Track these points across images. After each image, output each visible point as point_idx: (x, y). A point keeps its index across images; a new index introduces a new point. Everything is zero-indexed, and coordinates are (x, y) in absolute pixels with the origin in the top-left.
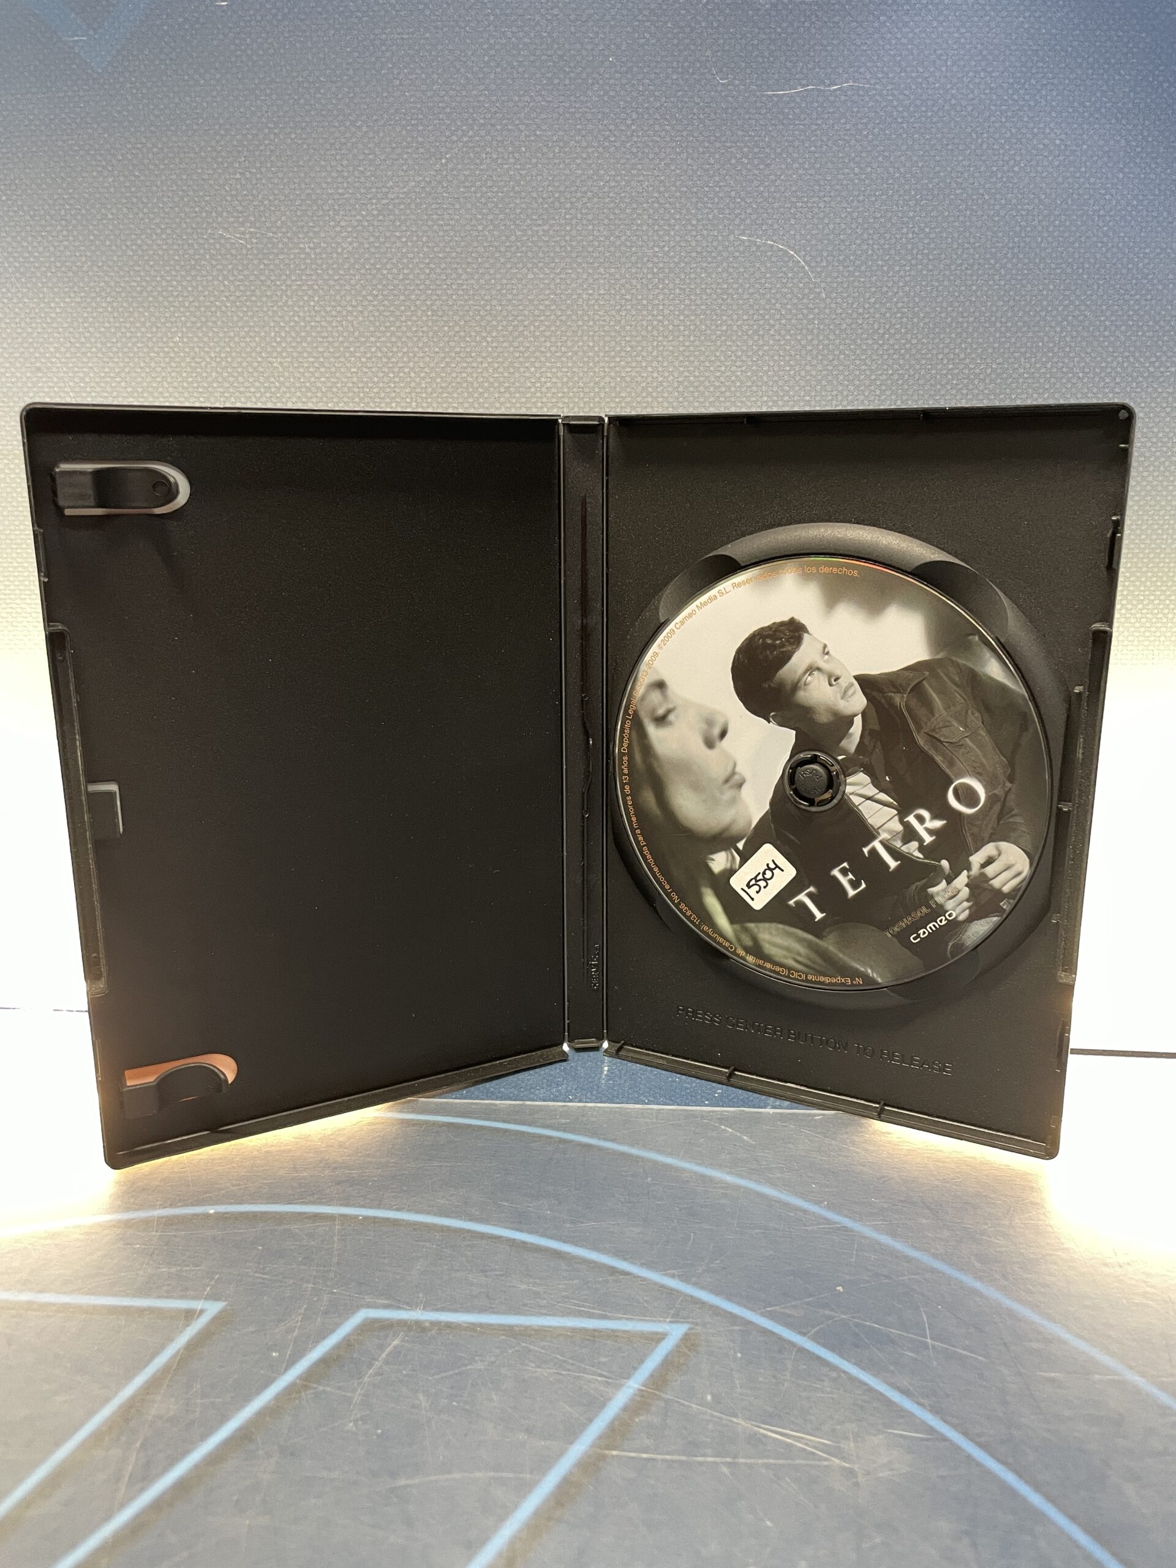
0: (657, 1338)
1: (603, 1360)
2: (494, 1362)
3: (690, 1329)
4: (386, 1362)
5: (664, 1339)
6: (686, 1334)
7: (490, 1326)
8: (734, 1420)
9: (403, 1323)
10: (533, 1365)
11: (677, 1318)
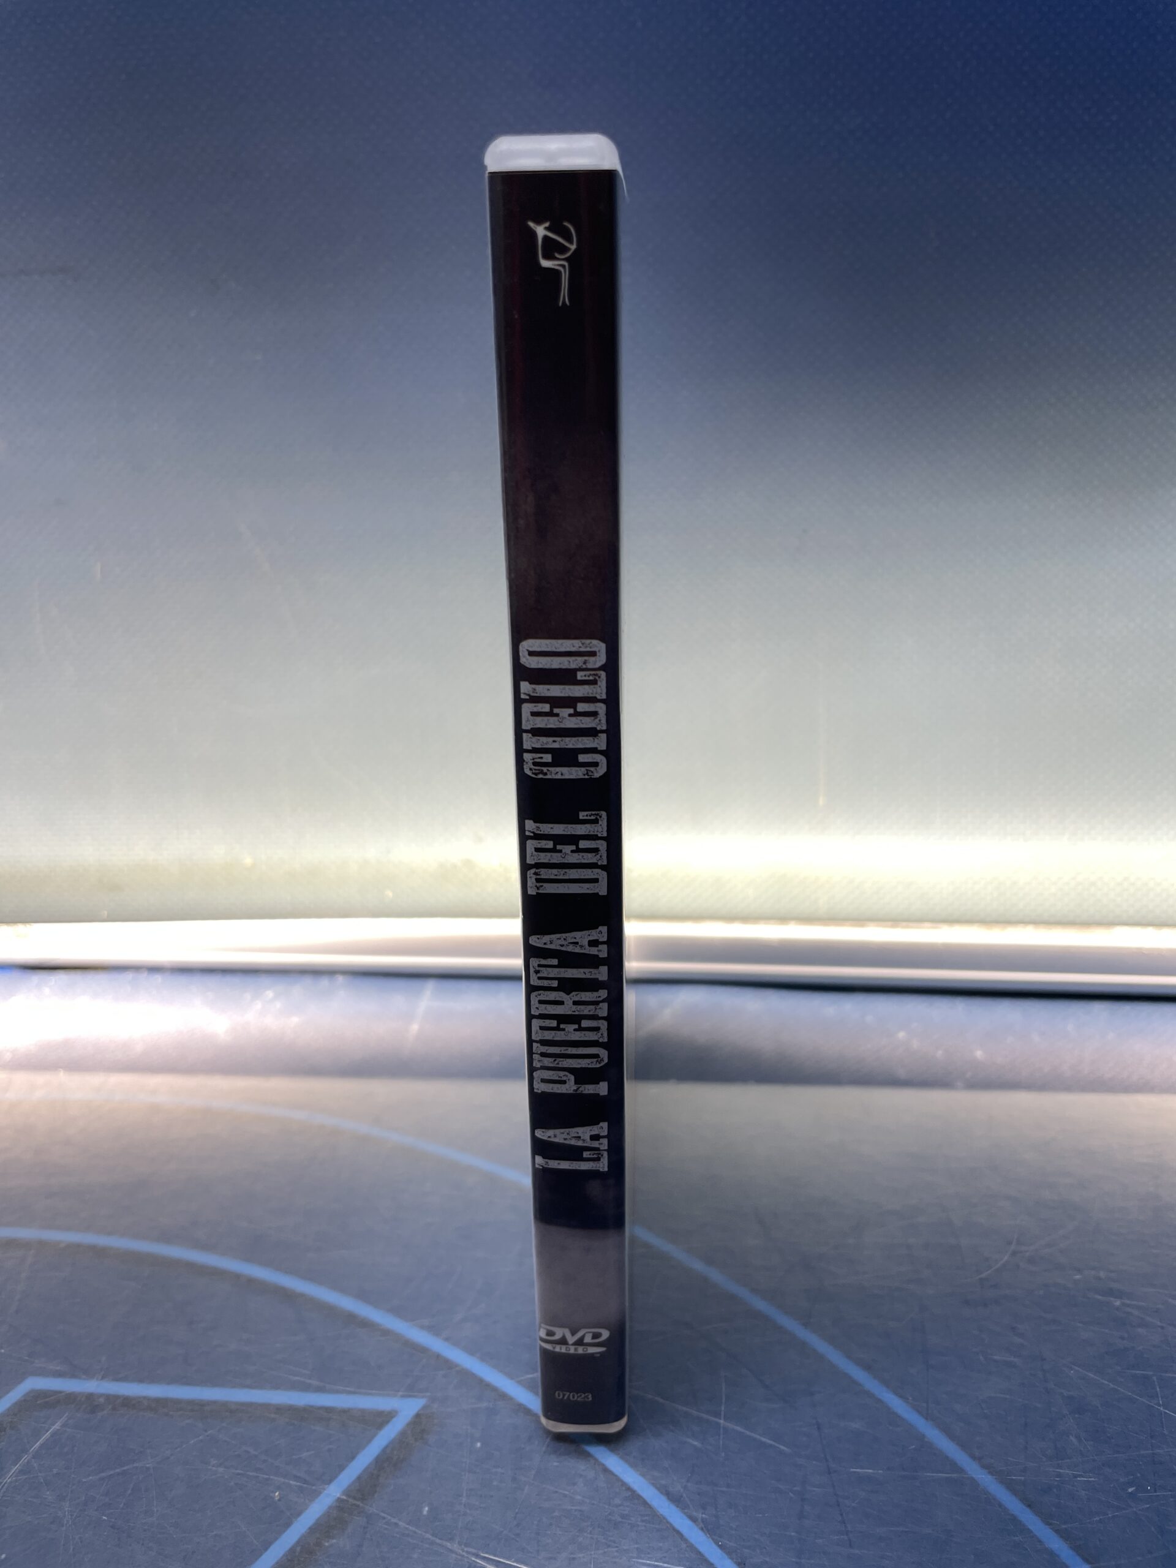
0: (382, 1419)
1: (305, 1455)
2: (168, 1458)
3: (425, 1407)
4: (37, 1456)
5: (387, 1422)
6: (418, 1416)
7: (177, 1402)
8: (448, 1545)
9: (70, 1399)
10: (214, 1462)
11: (411, 1391)
